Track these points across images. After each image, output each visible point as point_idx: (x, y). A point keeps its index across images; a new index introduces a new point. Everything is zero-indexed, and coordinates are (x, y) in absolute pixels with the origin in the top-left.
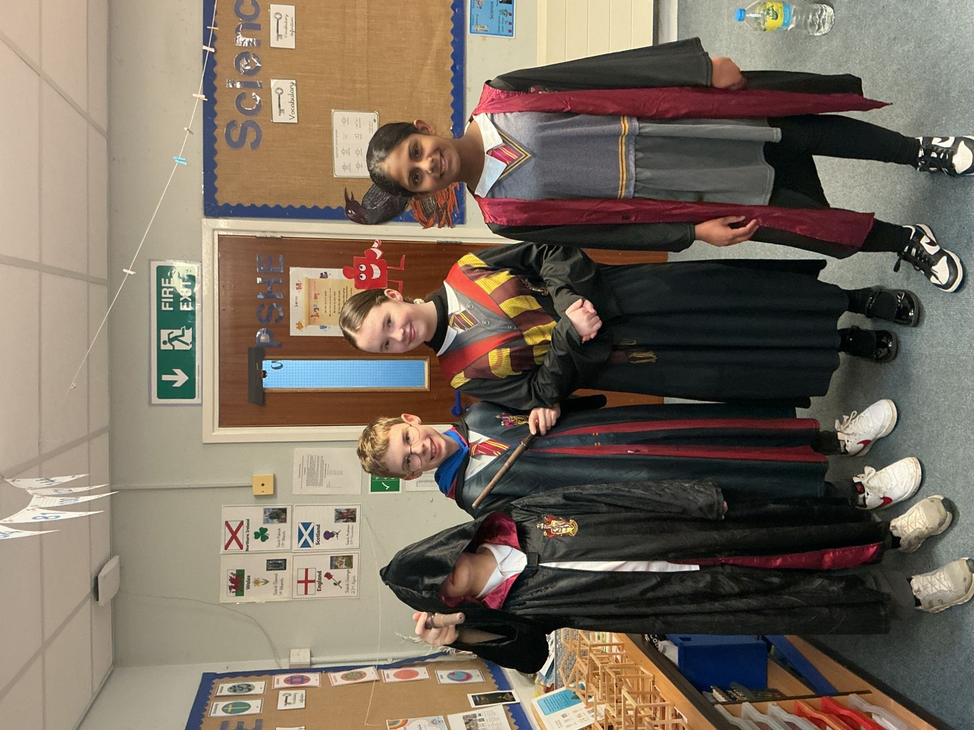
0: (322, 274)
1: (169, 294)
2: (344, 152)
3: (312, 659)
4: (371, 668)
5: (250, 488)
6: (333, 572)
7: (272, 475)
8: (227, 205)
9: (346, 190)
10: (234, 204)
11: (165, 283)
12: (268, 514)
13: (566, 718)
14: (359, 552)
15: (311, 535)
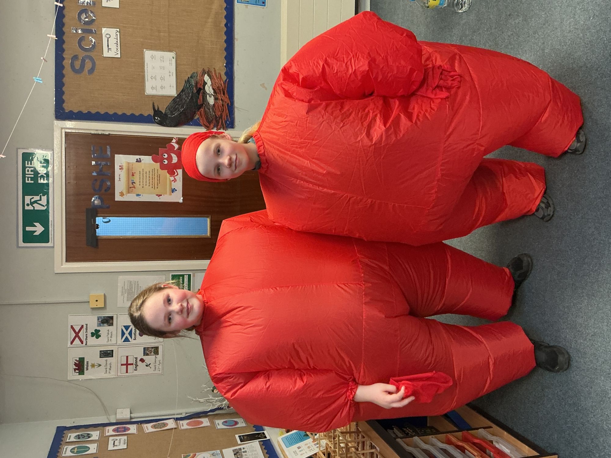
0: (137, 159)
1: (31, 172)
2: (152, 78)
3: (131, 415)
4: (172, 420)
5: (87, 303)
6: (145, 358)
7: (103, 294)
8: (71, 112)
9: (153, 103)
10: (76, 111)
11: (28, 164)
12: (100, 320)
13: (300, 449)
14: (163, 344)
15: (130, 334)
